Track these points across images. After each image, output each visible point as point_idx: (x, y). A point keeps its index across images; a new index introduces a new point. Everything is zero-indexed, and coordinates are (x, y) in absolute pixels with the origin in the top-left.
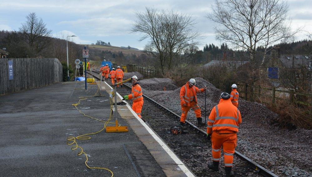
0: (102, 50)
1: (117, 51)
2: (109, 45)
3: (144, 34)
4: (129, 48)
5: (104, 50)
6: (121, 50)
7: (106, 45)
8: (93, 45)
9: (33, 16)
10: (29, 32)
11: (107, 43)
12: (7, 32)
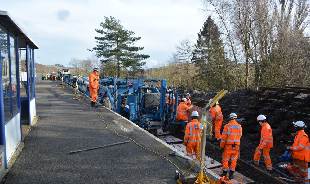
0: (58, 69)
8: (53, 66)
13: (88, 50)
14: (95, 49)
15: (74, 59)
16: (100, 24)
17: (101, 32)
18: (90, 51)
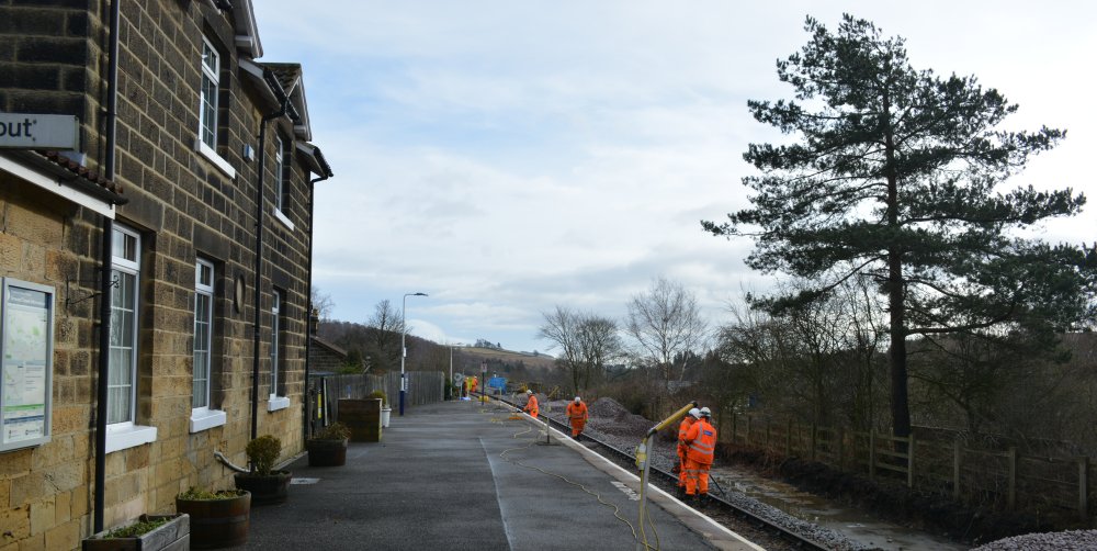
0: (486, 357)
1: (514, 359)
2: (498, 348)
3: (552, 342)
4: (536, 354)
5: (491, 357)
6: (520, 359)
7: (494, 349)
8: (468, 347)
9: (385, 305)
10: (379, 328)
11: (496, 344)
12: (356, 326)
13: (708, 226)
14: (745, 217)
15: (559, 312)
16: (781, 66)
17: (788, 116)
18: (717, 231)
